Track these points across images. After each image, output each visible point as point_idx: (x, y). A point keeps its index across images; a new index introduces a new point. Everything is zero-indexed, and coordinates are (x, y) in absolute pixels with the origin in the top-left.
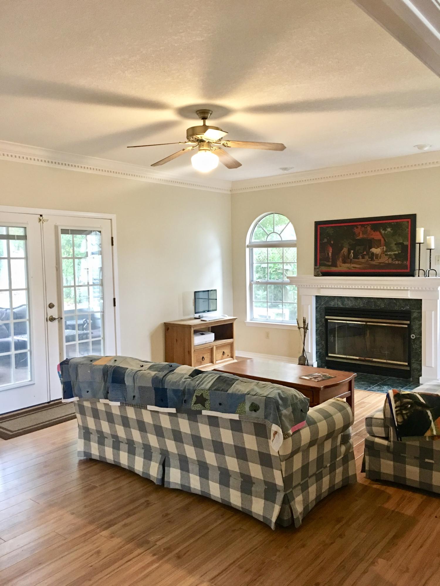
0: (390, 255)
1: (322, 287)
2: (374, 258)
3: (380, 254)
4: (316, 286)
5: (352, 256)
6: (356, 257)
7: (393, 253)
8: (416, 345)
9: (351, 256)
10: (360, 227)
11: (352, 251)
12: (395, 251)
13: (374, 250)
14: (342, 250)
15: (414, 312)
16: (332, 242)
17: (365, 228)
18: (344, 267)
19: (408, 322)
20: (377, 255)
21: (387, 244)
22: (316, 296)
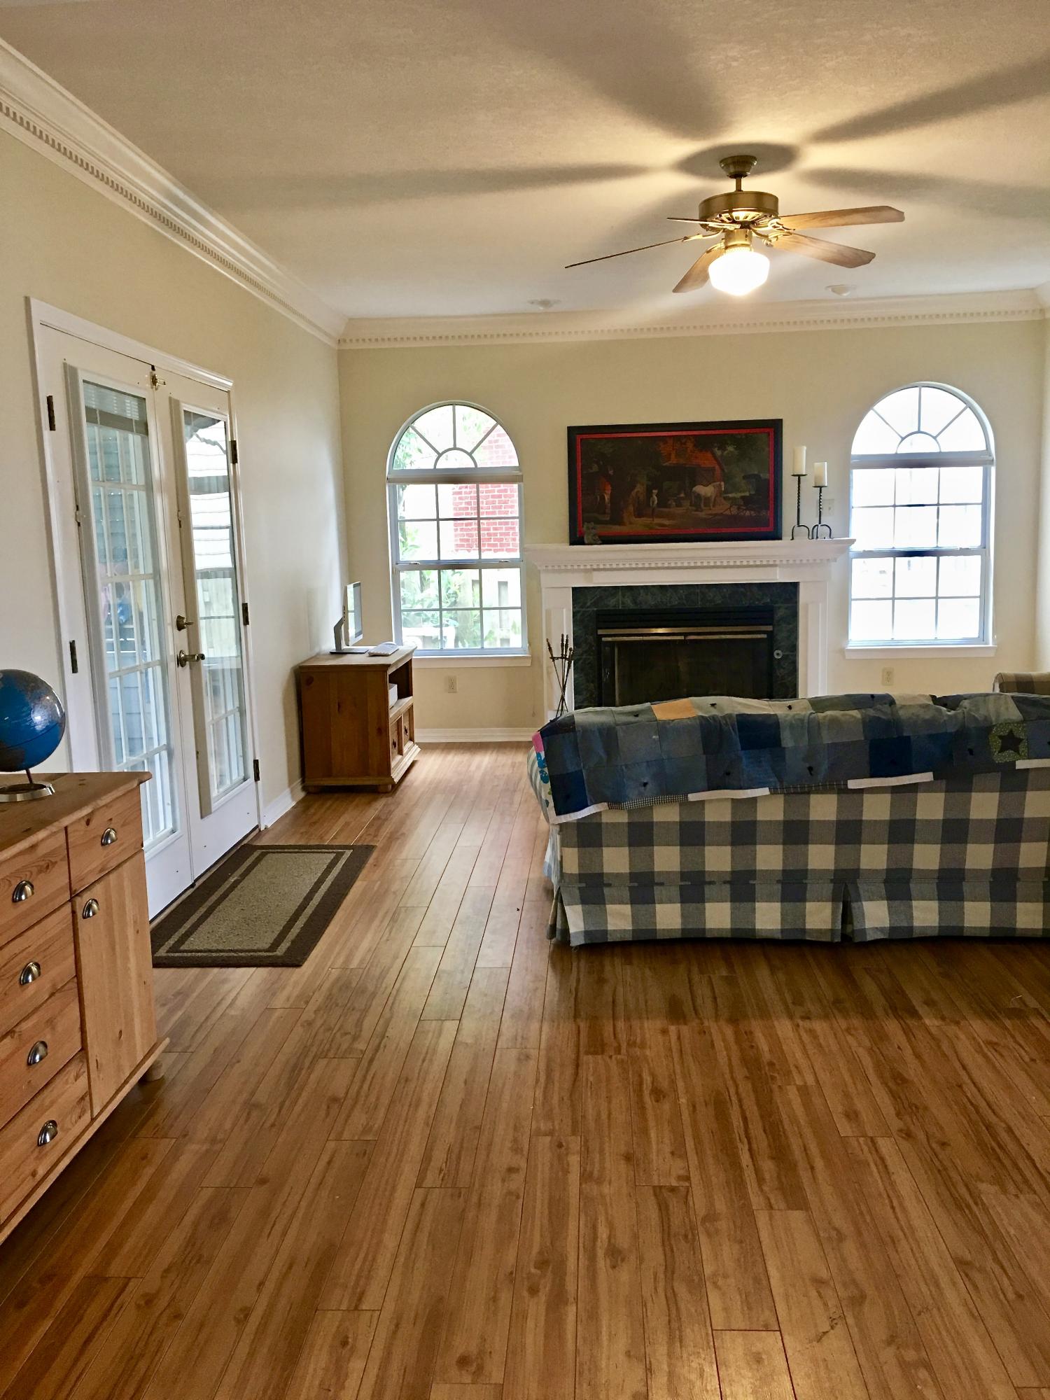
0: (734, 499)
1: (595, 567)
2: (702, 506)
3: (713, 497)
4: (582, 567)
5: (656, 502)
6: (663, 503)
7: (738, 495)
8: (782, 670)
9: (653, 502)
10: (670, 442)
11: (655, 491)
12: (744, 491)
13: (700, 489)
14: (632, 490)
15: (779, 608)
16: (611, 472)
17: (682, 444)
18: (639, 525)
19: (770, 628)
20: (707, 499)
21: (727, 478)
22: (574, 589)
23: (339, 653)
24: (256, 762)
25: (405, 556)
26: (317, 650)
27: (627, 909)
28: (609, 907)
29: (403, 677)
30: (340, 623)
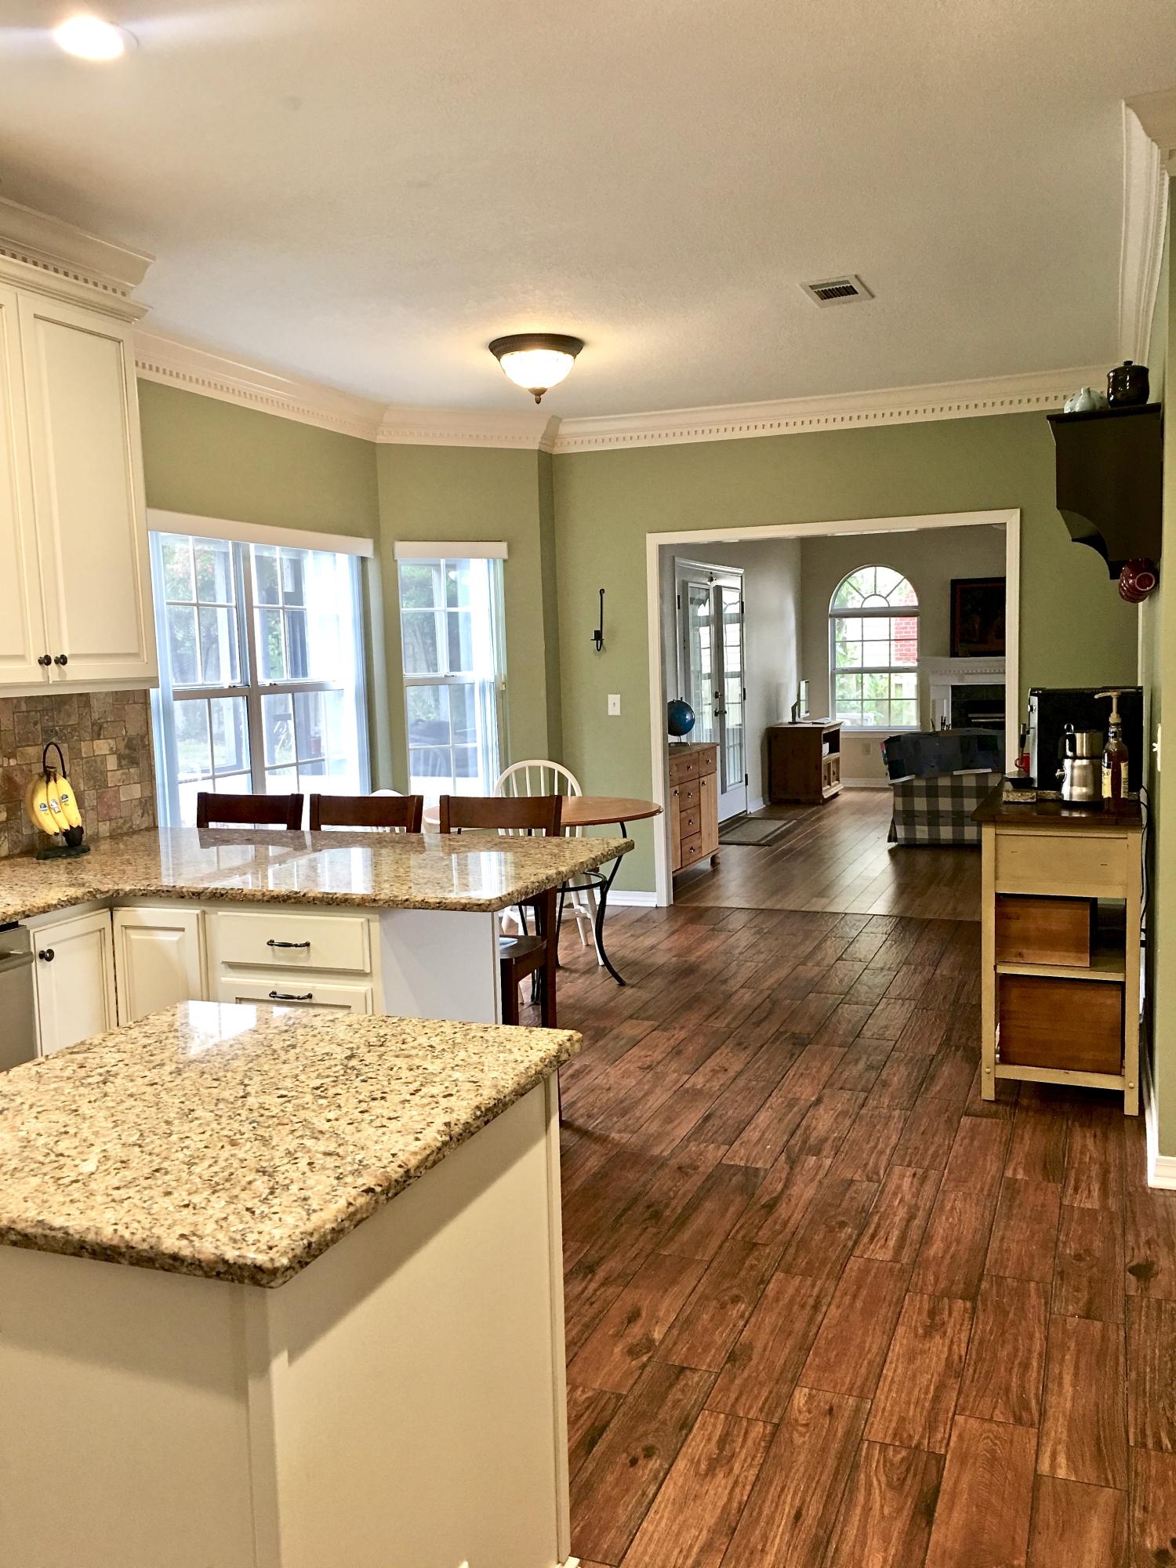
4: (959, 672)
14: (995, 620)
16: (980, 610)
22: (953, 687)
23: (794, 722)
24: (746, 775)
25: (841, 664)
26: (780, 721)
27: (926, 828)
28: (917, 827)
29: (833, 738)
30: (795, 705)
